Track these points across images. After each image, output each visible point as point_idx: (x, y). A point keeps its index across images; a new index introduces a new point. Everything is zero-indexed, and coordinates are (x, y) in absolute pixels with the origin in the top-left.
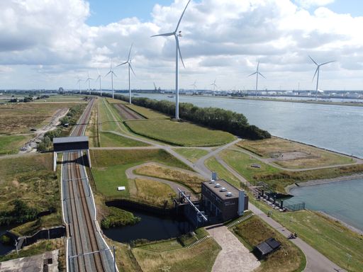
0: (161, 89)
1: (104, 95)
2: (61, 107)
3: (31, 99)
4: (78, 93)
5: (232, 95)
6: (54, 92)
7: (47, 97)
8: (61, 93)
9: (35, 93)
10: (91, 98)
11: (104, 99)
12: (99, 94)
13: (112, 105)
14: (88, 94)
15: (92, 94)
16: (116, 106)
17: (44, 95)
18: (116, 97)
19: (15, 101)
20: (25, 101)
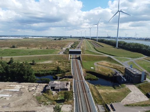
0: (111, 37)
1: (87, 38)
2: (71, 42)
3: (61, 39)
4: (77, 37)
5: (145, 39)
6: (68, 37)
7: (66, 39)
8: (71, 37)
9: (62, 37)
11: (87, 40)
12: (85, 38)
14: (81, 38)
16: (91, 42)
17: (65, 38)
18: (91, 39)
19: (56, 39)
20: (59, 40)
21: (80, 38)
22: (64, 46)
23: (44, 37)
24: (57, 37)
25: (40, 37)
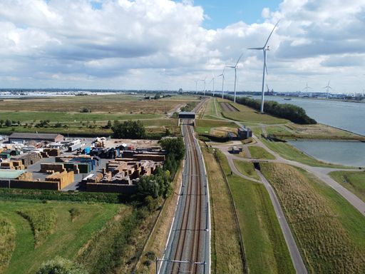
1: (216, 96)
2: (181, 103)
3: (159, 97)
4: (195, 93)
6: (175, 92)
7: (170, 96)
8: (181, 93)
9: (161, 93)
10: (205, 98)
11: (215, 98)
12: (211, 95)
13: (219, 103)
14: (203, 94)
15: (207, 94)
16: (222, 104)
17: (168, 94)
18: (225, 97)
19: (148, 98)
20: (155, 98)
21: (201, 95)
22: (168, 110)
23: (118, 91)
24: (150, 92)
25: (110, 91)
